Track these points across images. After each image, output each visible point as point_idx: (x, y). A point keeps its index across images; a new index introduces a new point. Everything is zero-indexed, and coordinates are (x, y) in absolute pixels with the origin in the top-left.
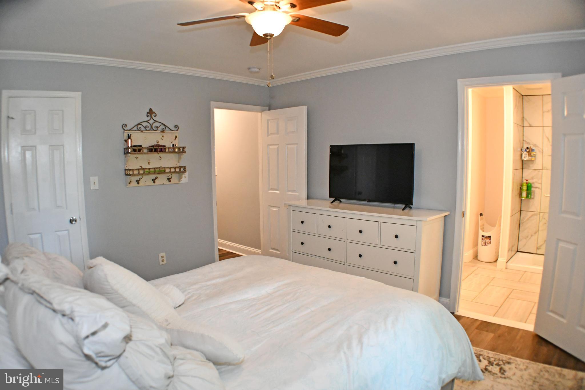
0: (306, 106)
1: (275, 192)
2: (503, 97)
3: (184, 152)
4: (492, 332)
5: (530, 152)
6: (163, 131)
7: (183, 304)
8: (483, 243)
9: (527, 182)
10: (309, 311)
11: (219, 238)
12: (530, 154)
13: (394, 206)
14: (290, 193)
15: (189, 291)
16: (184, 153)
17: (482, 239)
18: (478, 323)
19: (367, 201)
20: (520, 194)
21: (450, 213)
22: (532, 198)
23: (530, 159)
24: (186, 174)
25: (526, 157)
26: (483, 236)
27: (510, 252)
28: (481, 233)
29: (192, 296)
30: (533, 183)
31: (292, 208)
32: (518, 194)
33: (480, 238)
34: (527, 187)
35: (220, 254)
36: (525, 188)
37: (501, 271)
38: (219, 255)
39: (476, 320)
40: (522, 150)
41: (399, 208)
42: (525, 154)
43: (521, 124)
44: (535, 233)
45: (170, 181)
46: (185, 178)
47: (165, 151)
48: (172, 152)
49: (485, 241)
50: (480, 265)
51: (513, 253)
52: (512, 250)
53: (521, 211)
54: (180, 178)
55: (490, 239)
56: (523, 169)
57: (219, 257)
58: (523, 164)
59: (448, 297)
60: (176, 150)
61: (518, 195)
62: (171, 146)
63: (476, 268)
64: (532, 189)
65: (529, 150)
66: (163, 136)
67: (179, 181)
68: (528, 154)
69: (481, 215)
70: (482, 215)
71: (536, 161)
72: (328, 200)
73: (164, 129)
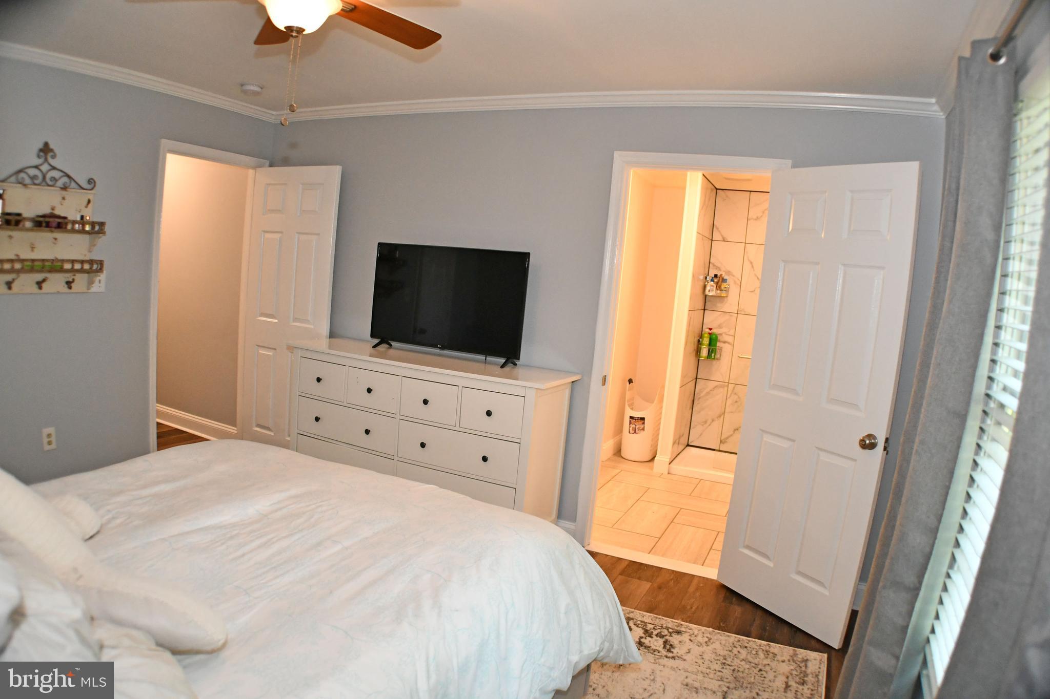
0: (341, 167)
1: (269, 320)
2: (684, 188)
3: (101, 232)
4: (647, 580)
5: (719, 283)
6: (65, 188)
7: (98, 533)
8: (631, 429)
9: (710, 332)
10: (338, 547)
11: (158, 402)
12: (718, 287)
13: (486, 359)
14: (298, 324)
15: (109, 507)
16: (101, 235)
17: (630, 423)
18: (623, 565)
19: (440, 348)
20: (698, 351)
21: (582, 377)
22: (717, 359)
23: (719, 295)
24: (103, 277)
25: (713, 290)
26: (631, 417)
27: (676, 445)
28: (629, 412)
29: (114, 518)
30: (721, 334)
31: (300, 353)
32: (695, 350)
33: (627, 420)
34: (710, 339)
35: (159, 431)
36: (706, 341)
37: (660, 477)
38: (157, 433)
39: (620, 559)
40: (706, 278)
41: (495, 364)
42: (710, 286)
43: (708, 235)
44: (720, 416)
45: (70, 288)
46: (100, 283)
47: (66, 228)
48: (78, 232)
49: (634, 426)
50: (625, 466)
51: (682, 447)
52: (679, 443)
53: (696, 378)
54: (90, 283)
55: (644, 423)
56: (704, 310)
57: (158, 437)
58: (705, 303)
59: (573, 519)
60: (87, 228)
61: (694, 353)
62: (79, 219)
63: (618, 471)
64: (718, 344)
65: (719, 280)
66: (64, 198)
67: (88, 289)
68: (716, 287)
69: (630, 381)
70: (632, 382)
71: (728, 298)
72: (368, 341)
73: (68, 183)
